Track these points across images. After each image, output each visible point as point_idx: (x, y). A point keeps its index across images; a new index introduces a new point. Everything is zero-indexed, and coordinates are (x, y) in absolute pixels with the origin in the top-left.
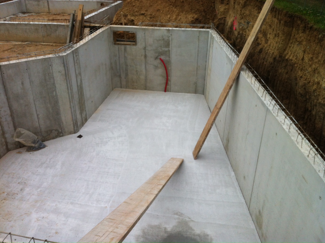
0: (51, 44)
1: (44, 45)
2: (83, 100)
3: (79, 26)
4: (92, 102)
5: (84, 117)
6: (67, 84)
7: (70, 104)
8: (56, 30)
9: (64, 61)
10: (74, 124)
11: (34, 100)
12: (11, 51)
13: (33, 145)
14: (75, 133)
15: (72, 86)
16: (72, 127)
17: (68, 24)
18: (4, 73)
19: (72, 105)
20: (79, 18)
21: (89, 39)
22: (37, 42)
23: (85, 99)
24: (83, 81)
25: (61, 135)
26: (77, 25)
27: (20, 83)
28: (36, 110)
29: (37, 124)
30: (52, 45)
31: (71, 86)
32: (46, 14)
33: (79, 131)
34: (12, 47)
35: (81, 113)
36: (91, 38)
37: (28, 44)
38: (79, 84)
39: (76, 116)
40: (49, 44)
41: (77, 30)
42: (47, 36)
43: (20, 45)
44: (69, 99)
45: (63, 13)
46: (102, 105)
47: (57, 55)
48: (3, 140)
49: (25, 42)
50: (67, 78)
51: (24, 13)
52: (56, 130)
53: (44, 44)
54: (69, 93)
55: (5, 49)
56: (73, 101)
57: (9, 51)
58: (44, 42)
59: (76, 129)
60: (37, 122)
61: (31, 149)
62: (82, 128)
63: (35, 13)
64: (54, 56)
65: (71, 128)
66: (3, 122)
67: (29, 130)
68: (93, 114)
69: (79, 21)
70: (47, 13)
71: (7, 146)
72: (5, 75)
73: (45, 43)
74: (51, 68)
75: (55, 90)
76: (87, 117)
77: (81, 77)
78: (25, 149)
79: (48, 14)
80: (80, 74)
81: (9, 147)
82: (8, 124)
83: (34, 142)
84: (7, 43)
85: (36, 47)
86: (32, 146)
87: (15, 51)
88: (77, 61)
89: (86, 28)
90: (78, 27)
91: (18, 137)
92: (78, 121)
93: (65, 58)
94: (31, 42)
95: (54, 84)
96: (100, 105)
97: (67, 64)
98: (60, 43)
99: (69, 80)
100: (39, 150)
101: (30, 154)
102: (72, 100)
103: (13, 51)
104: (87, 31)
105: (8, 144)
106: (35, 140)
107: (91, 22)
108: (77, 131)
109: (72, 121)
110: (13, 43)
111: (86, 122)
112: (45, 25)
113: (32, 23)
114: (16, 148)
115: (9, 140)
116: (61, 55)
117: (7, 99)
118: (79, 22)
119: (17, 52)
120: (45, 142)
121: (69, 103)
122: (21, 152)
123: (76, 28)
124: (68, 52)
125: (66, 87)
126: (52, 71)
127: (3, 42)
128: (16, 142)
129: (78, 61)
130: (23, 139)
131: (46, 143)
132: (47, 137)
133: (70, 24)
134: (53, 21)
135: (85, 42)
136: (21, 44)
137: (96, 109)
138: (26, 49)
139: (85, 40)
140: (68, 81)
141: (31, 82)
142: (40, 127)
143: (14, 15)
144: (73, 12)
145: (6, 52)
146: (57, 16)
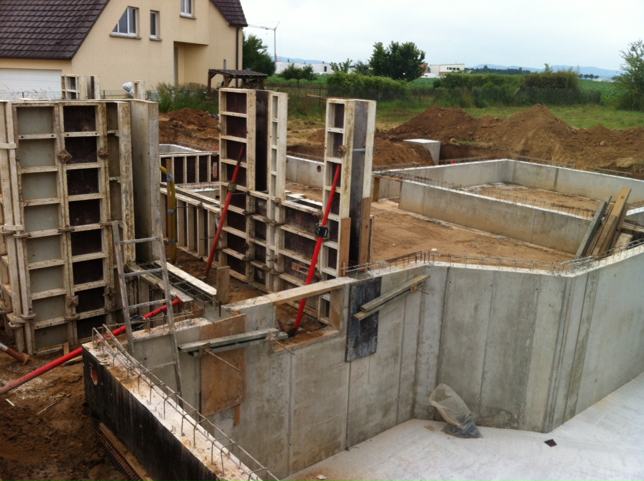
0: (545, 249)
1: (531, 247)
2: (580, 372)
3: (611, 228)
4: (596, 380)
5: (569, 407)
6: (558, 332)
7: (552, 373)
8: (562, 226)
9: (566, 287)
10: (548, 413)
11: (486, 344)
12: (469, 245)
13: (459, 425)
14: (542, 432)
15: (566, 339)
16: (541, 419)
17: (589, 218)
18: (450, 282)
19: (555, 373)
20: (616, 212)
21: (628, 257)
22: (518, 239)
23: (583, 372)
24: (590, 334)
25: (516, 425)
26: (609, 224)
27: (473, 305)
28: (484, 363)
29: (477, 389)
30: (546, 251)
31: (565, 337)
32: (548, 191)
33: (551, 430)
34: (473, 238)
35: (567, 397)
36: (632, 256)
37: (501, 239)
38: (581, 338)
39: (556, 399)
40: (540, 247)
41: (605, 234)
42: (543, 232)
43: (487, 237)
44: (554, 361)
45: (580, 196)
46: (613, 393)
47: (556, 275)
48: (411, 395)
49: (498, 234)
50: (563, 320)
51: (507, 183)
52: (508, 413)
53: (532, 245)
54: (556, 350)
55: (459, 239)
56: (559, 368)
57: (466, 244)
58: (531, 243)
59: (547, 423)
60: (478, 385)
61: (451, 431)
62: (561, 426)
63: (527, 186)
64: (550, 274)
65: (539, 419)
66: (422, 364)
67: (459, 393)
68: (590, 406)
69: (615, 217)
70: (551, 190)
71: (413, 407)
72: (452, 286)
73: (534, 244)
74: (536, 294)
75: (532, 338)
76: (575, 407)
77: (590, 326)
78: (442, 425)
79: (551, 192)
80: (589, 319)
81: (416, 411)
82: (428, 369)
83: (462, 420)
84: (466, 230)
85: (516, 248)
86: (455, 426)
87: (475, 247)
88: (591, 293)
89: (625, 233)
90: (608, 229)
91: (437, 399)
92: (556, 410)
93: (569, 282)
94: (509, 236)
95: (532, 325)
96: (610, 393)
97: (569, 295)
98: (563, 251)
99: (564, 326)
100: (466, 438)
101: (449, 438)
102: (558, 366)
103: (473, 245)
104: (625, 239)
105: (416, 405)
106: (464, 417)
107: (637, 224)
108: (548, 430)
109: (545, 406)
110: (477, 231)
111: (571, 417)
112: (544, 213)
113: (519, 204)
114: (427, 418)
115: (420, 399)
116: (563, 274)
117: (441, 327)
118: (613, 219)
119: (478, 249)
120: (480, 427)
121: (549, 370)
122: (434, 429)
123: (604, 230)
124: (579, 273)
125: (555, 337)
126: (537, 300)
127: (460, 227)
128: (431, 406)
129: (592, 295)
130: (445, 407)
131: (482, 430)
132: (487, 419)
133: (593, 220)
134: (561, 208)
135: (618, 261)
136: (490, 237)
137: (600, 398)
138: (495, 248)
139: (619, 257)
140: (562, 327)
141: (492, 310)
142: (480, 395)
143: (489, 184)
144: (607, 199)
145: (460, 245)
146: (568, 198)
